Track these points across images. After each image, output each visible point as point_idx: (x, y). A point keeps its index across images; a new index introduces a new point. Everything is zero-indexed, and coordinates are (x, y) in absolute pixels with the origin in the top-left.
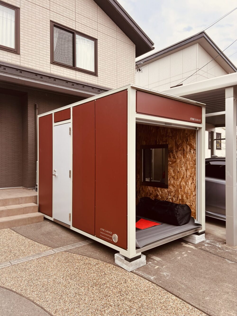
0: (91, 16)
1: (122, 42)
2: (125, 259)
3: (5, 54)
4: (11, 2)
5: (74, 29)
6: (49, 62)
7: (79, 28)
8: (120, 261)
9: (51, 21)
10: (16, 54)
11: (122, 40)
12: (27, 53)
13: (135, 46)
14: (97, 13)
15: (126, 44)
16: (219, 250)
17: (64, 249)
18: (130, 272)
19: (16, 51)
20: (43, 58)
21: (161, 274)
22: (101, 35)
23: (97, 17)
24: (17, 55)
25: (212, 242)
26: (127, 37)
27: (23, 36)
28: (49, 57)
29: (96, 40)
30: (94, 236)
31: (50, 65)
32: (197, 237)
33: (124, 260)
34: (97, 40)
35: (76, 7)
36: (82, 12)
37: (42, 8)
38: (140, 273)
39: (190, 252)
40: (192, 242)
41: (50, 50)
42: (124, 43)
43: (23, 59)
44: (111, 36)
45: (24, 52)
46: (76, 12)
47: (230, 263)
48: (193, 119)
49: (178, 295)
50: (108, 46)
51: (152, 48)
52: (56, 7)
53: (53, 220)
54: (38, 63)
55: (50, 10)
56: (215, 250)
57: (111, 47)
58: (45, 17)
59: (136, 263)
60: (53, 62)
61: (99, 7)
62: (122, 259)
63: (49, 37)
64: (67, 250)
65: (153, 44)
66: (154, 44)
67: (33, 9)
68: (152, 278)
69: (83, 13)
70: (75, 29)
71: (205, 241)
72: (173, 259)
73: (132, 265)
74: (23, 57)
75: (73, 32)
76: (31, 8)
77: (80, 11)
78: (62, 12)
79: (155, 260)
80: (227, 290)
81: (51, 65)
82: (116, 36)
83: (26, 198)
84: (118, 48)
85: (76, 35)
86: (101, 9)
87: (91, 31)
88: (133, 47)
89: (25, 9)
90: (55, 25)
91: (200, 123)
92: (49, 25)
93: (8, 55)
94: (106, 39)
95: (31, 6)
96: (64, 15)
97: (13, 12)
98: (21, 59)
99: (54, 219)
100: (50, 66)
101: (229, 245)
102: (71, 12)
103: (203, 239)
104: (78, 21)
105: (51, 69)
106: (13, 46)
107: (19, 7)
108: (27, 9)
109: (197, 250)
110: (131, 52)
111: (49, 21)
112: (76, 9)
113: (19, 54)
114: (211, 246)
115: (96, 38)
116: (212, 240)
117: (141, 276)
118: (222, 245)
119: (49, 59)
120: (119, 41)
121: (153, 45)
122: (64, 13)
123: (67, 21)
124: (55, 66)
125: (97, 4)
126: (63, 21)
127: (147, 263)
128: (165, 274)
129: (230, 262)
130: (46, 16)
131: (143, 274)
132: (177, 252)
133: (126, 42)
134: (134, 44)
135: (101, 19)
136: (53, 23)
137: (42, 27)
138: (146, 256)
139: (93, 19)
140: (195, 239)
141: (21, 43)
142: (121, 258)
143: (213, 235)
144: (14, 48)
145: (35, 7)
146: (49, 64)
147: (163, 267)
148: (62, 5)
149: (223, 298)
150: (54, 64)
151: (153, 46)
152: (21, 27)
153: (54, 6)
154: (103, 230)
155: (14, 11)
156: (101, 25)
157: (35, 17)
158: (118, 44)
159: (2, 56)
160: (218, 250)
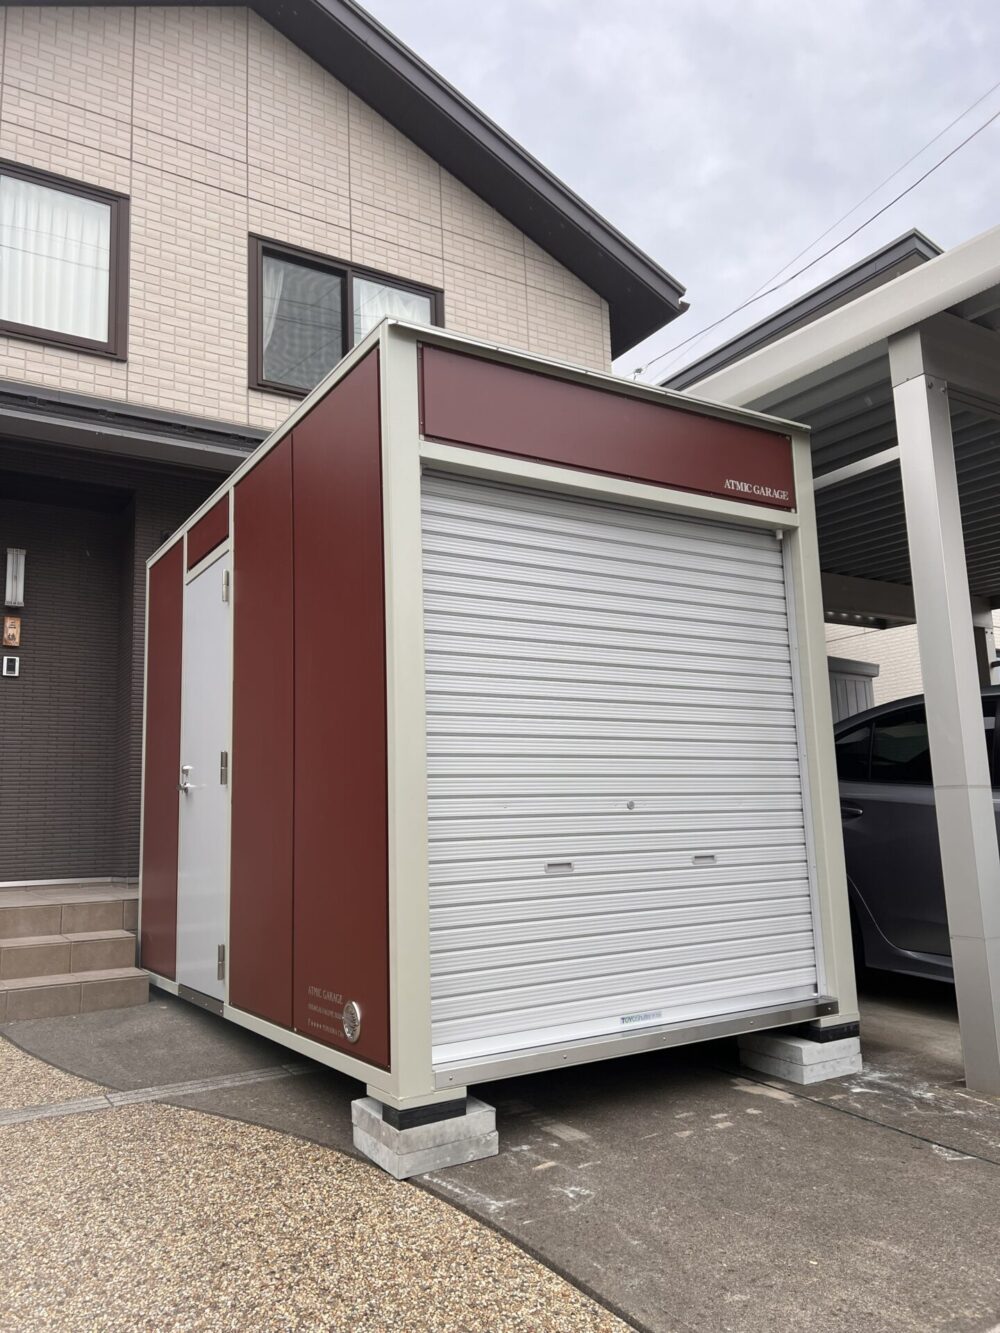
0: (416, 209)
1: (548, 295)
2: (384, 1119)
3: (69, 361)
4: (97, 179)
5: (347, 257)
6: (245, 382)
7: (367, 254)
8: (368, 1132)
9: (251, 235)
10: (112, 359)
11: (549, 289)
12: (155, 354)
13: (606, 306)
14: (438, 194)
15: (567, 301)
16: (919, 1108)
17: (157, 1093)
18: (406, 1180)
19: (113, 351)
20: (218, 371)
21: (549, 1193)
22: (458, 274)
23: (438, 209)
24: (115, 365)
25: (896, 1080)
26: (567, 273)
27: (140, 294)
28: (245, 364)
29: (439, 294)
30: (292, 1031)
31: (248, 396)
32: (808, 1049)
33: (382, 1121)
34: (442, 291)
35: (353, 180)
36: (377, 196)
37: (216, 191)
38: (449, 1186)
39: (755, 1112)
40: (786, 1078)
41: (246, 340)
42: (558, 298)
43: (139, 379)
44: (499, 273)
45: (143, 351)
46: (353, 196)
47: (948, 1159)
48: (744, 488)
49: (582, 1279)
50: (491, 314)
51: (678, 307)
52: (271, 184)
53: (175, 992)
54: (199, 391)
55: (247, 197)
56: (894, 1109)
57: (501, 317)
58: (230, 221)
59: (434, 1139)
60: (259, 385)
61: (445, 174)
62: (373, 1121)
63: (245, 294)
64: (171, 1097)
65: (679, 291)
66: (684, 290)
67: (181, 197)
68: (494, 1205)
69: (383, 198)
70: (349, 259)
71: (864, 1074)
72: (653, 1138)
73: (410, 1147)
74: (139, 369)
75: (342, 272)
76: (172, 195)
77: (370, 193)
78: (297, 201)
79: (557, 1139)
80: (865, 1267)
81: (252, 394)
82: (522, 273)
83: (93, 906)
84: (531, 318)
85: (356, 281)
86: (453, 178)
87: (414, 261)
88: (598, 311)
89: (150, 197)
90: (265, 250)
91: (788, 506)
92: (245, 251)
93: (80, 364)
94: (479, 288)
95: (172, 186)
96: (304, 211)
97: (102, 212)
98: (132, 377)
99: (181, 987)
100: (245, 398)
101: (981, 1092)
102: (334, 197)
103: (852, 1063)
104: (360, 230)
105: (252, 410)
106: (102, 336)
107: (128, 193)
108: (157, 199)
109: (799, 1108)
110: (588, 328)
111: (246, 236)
112: (353, 188)
113: (124, 360)
114: (879, 1095)
115: (438, 284)
116: (900, 1071)
117: (445, 1199)
118: (942, 1091)
119: (245, 373)
120: (538, 292)
121: (681, 295)
122: (304, 203)
123: (317, 231)
124: (266, 397)
125: (437, 165)
126: (298, 233)
127: (501, 1150)
128: (572, 1192)
129: (949, 1156)
130: (233, 218)
131: (462, 1188)
132: (688, 1112)
133: (567, 294)
134: (603, 300)
135: (455, 215)
136: (261, 244)
137: (216, 260)
138: (494, 1109)
139: (423, 219)
140: (801, 1059)
141: (132, 320)
142: (370, 1115)
143: (916, 1053)
144: (106, 341)
145: (186, 190)
146: (243, 391)
147: (580, 1167)
148: (296, 176)
149: (826, 1302)
150: (263, 392)
151: (681, 299)
152: (133, 265)
153: (265, 182)
154: (317, 991)
155: (109, 208)
156: (456, 237)
157: (187, 226)
158: (530, 304)
159: (58, 371)
160: (911, 1109)
